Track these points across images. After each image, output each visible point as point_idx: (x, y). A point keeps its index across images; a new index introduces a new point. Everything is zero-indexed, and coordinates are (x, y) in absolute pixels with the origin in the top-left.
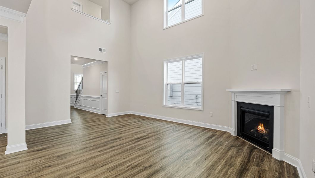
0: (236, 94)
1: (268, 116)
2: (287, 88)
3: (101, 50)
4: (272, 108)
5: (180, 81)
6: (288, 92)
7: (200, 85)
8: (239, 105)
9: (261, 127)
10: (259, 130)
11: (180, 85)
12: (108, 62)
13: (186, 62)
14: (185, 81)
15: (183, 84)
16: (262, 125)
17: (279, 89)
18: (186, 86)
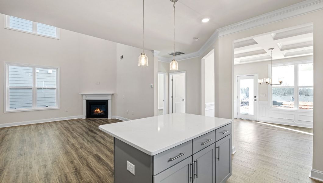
0: (86, 96)
4: (107, 101)
5: (32, 86)
7: (55, 90)
9: (98, 110)
10: (96, 112)
11: (30, 91)
14: (37, 86)
15: (34, 89)
16: (99, 109)
18: (38, 91)
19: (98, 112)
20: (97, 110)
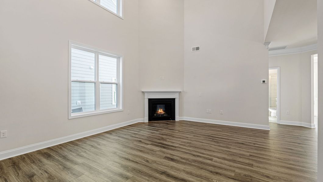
4: (174, 99)
8: (150, 100)
10: (159, 113)
19: (161, 112)
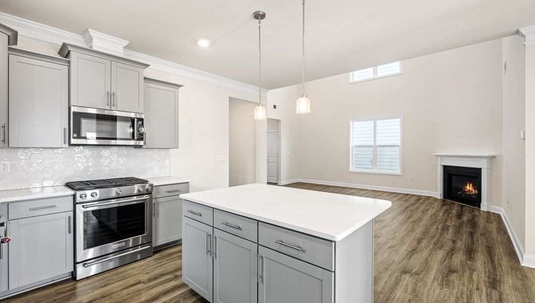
0: (442, 158)
1: (476, 178)
2: (492, 153)
3: (275, 107)
4: (480, 170)
5: (372, 143)
6: (494, 157)
7: (397, 149)
8: (446, 168)
9: (470, 187)
10: (466, 190)
11: (371, 149)
12: (280, 120)
13: (379, 122)
14: (378, 143)
15: (375, 147)
16: (471, 185)
17: (486, 154)
18: (379, 149)
19: (469, 190)
20: (468, 187)
